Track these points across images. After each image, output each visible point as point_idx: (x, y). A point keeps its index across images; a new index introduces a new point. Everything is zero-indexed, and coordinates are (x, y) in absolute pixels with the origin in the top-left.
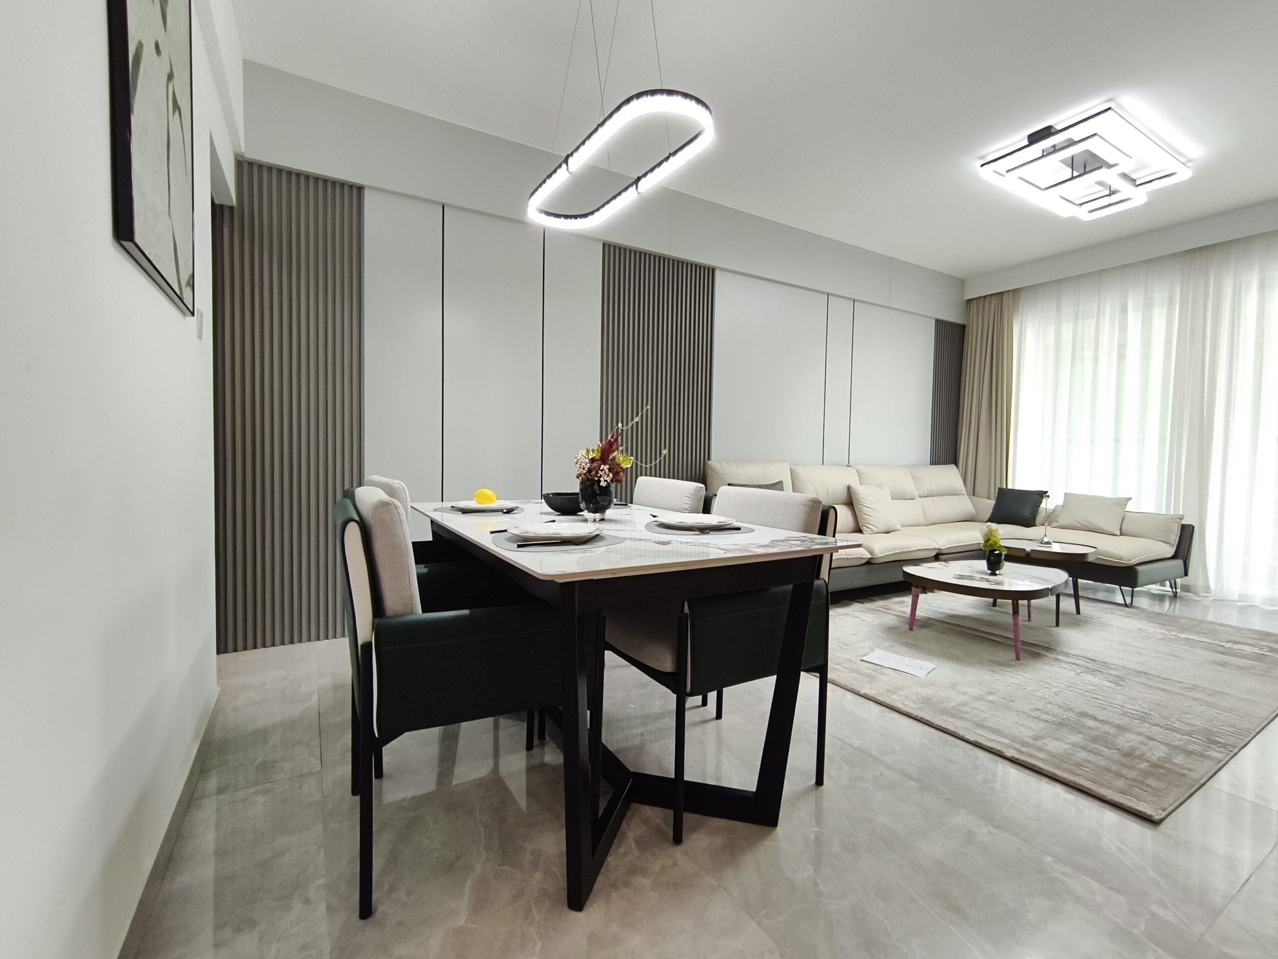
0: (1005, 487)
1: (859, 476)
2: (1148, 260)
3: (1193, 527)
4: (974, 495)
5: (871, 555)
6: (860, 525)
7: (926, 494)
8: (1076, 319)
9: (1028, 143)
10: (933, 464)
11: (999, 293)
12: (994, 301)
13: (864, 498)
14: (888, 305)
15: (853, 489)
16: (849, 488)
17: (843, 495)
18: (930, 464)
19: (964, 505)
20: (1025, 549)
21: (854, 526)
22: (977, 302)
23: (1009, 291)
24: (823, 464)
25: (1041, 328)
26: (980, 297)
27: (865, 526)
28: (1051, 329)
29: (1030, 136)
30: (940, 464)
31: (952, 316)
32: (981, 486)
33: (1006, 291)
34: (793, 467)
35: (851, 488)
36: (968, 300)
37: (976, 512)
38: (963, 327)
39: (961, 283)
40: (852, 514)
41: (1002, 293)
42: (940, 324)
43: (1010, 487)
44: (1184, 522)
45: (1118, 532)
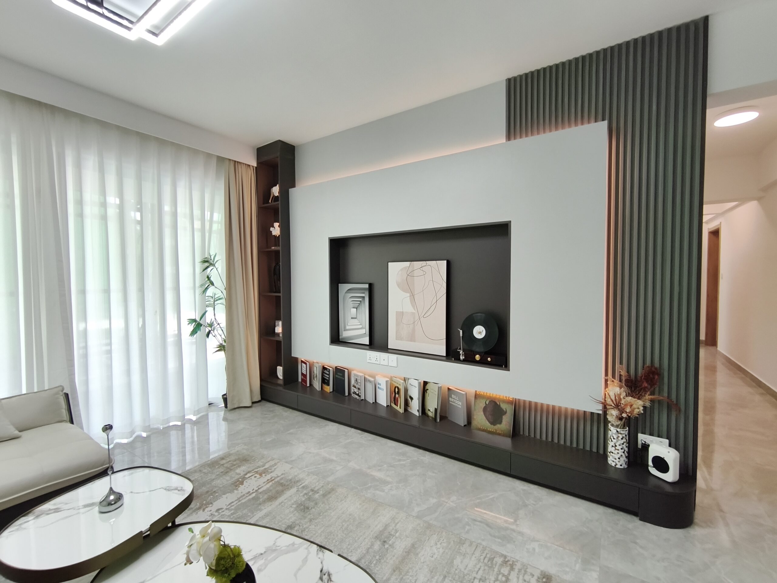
3: (68, 394)
44: (64, 392)
45: (17, 432)
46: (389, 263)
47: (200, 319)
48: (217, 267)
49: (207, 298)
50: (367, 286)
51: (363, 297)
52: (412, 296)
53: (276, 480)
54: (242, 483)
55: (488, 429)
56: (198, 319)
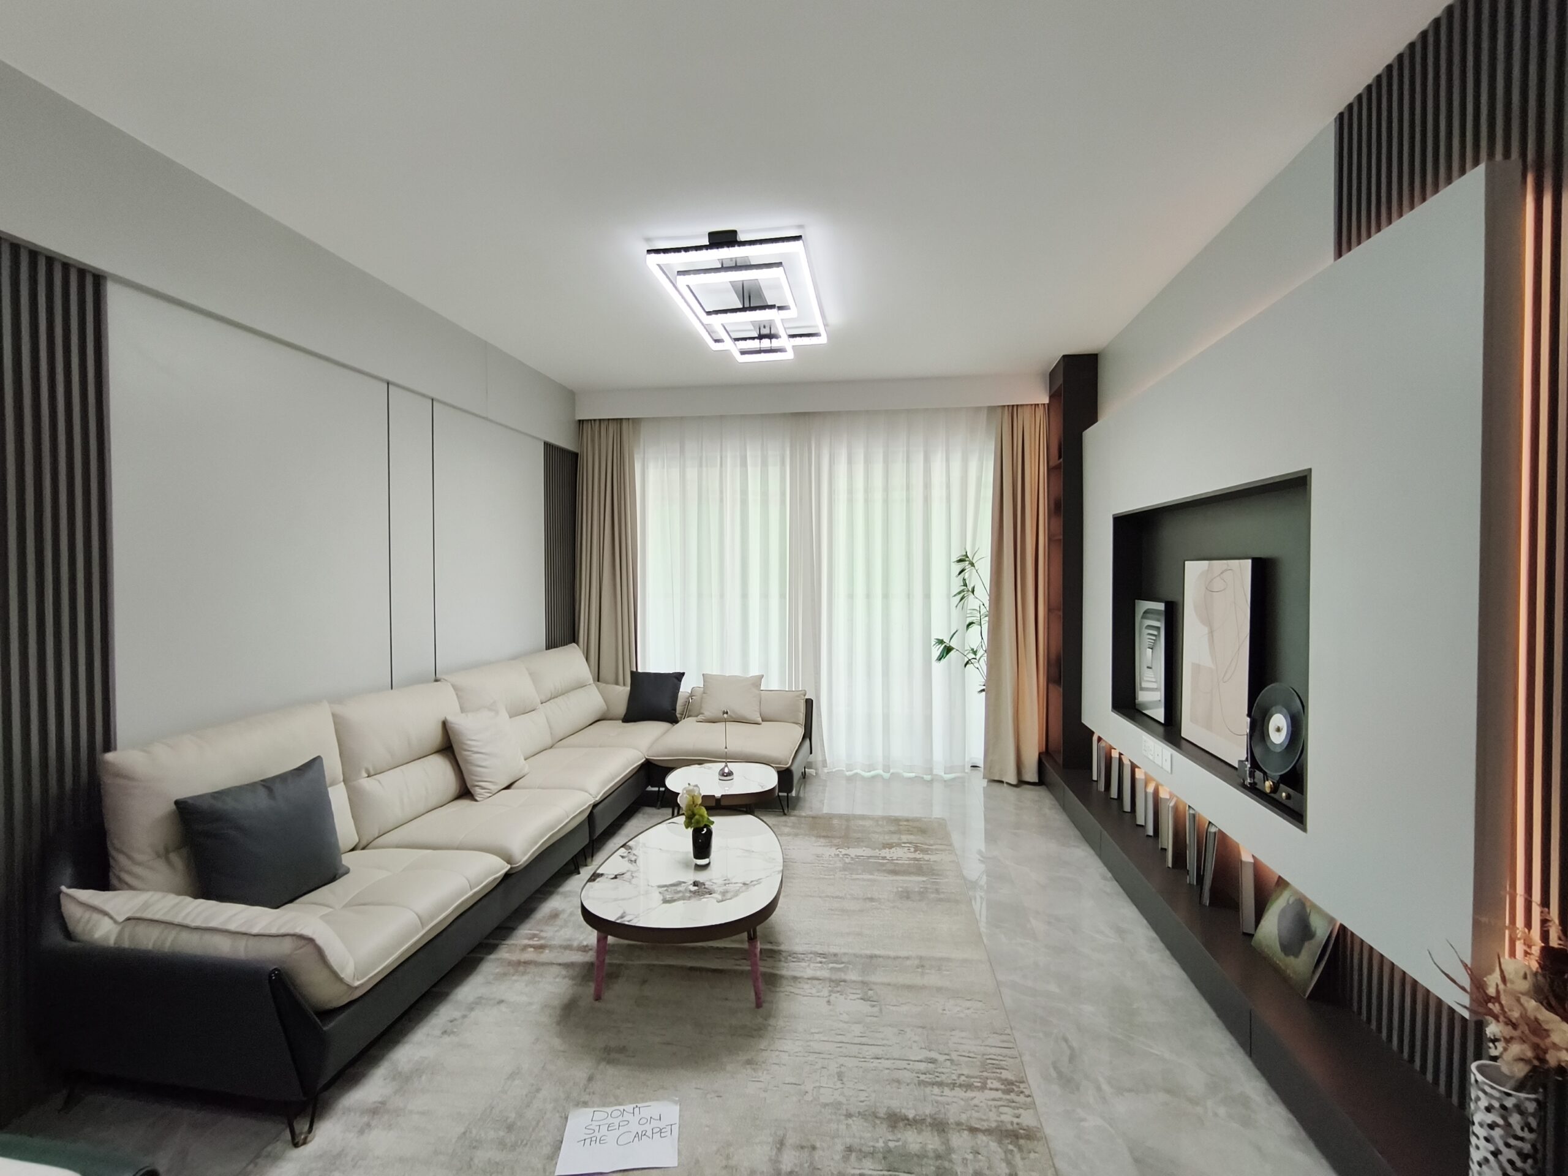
0: (635, 670)
1: (457, 694)
2: (762, 416)
3: (812, 701)
4: (598, 681)
5: (508, 863)
6: (469, 786)
7: (549, 696)
8: (701, 466)
9: (708, 244)
10: (549, 649)
11: (617, 419)
12: (612, 427)
13: (473, 738)
14: (484, 415)
15: (453, 725)
16: (445, 724)
17: (434, 737)
18: (546, 649)
19: (592, 700)
20: (714, 796)
21: (458, 788)
22: (591, 425)
23: (629, 419)
24: (392, 688)
25: (666, 470)
26: (595, 420)
27: (477, 786)
28: (675, 473)
29: (712, 235)
30: (557, 647)
31: (564, 441)
32: (607, 670)
33: (626, 419)
34: (339, 709)
35: (448, 725)
36: (580, 421)
37: (607, 705)
38: (574, 457)
39: (570, 396)
40: (454, 770)
41: (621, 419)
42: (550, 449)
43: (640, 670)
44: (807, 697)
45: (760, 720)
46: (1186, 562)
47: (950, 642)
48: (977, 569)
49: (968, 612)
50: (1161, 606)
51: (1158, 628)
52: (1211, 633)
53: (921, 862)
54: (890, 848)
55: (1275, 959)
56: (946, 640)
